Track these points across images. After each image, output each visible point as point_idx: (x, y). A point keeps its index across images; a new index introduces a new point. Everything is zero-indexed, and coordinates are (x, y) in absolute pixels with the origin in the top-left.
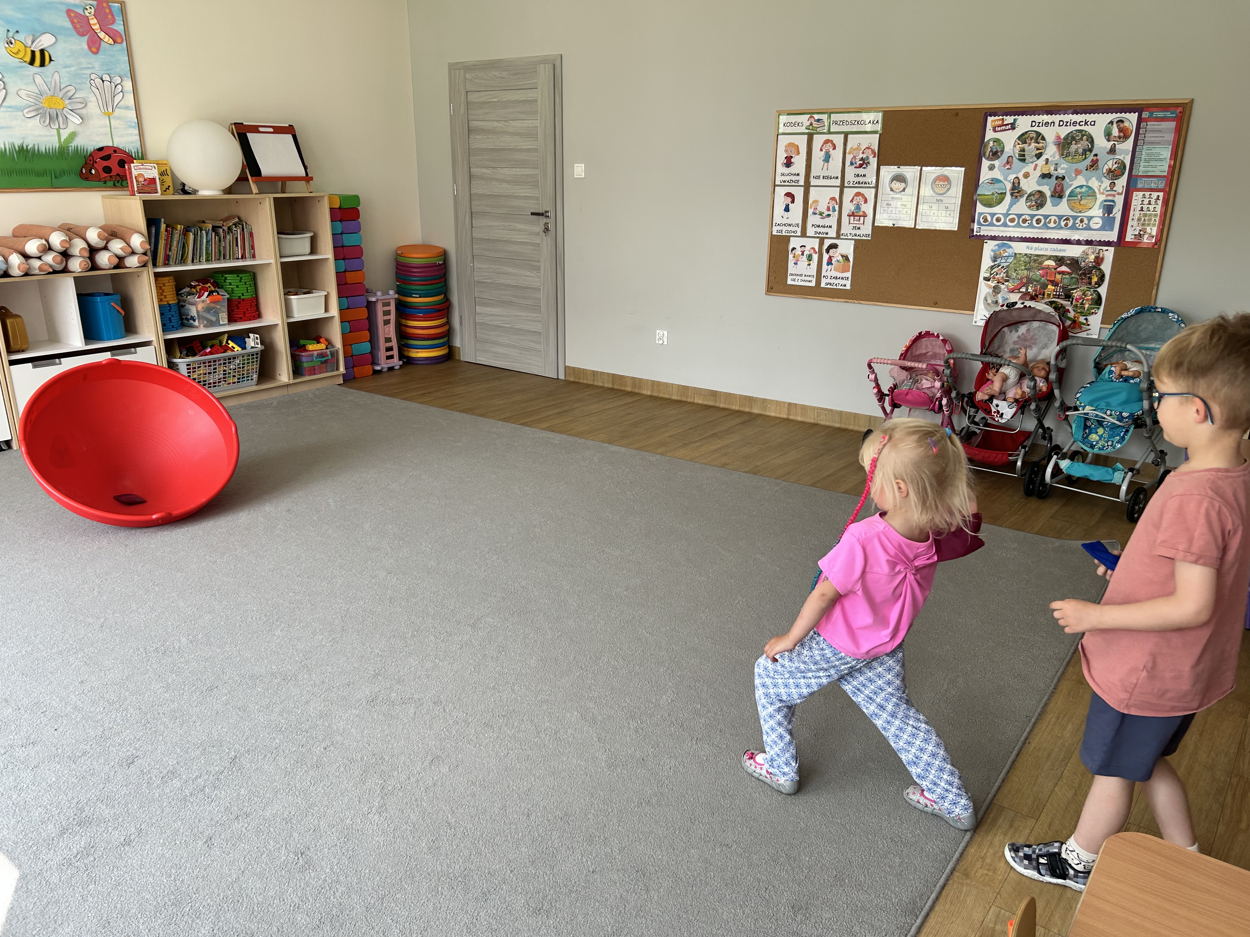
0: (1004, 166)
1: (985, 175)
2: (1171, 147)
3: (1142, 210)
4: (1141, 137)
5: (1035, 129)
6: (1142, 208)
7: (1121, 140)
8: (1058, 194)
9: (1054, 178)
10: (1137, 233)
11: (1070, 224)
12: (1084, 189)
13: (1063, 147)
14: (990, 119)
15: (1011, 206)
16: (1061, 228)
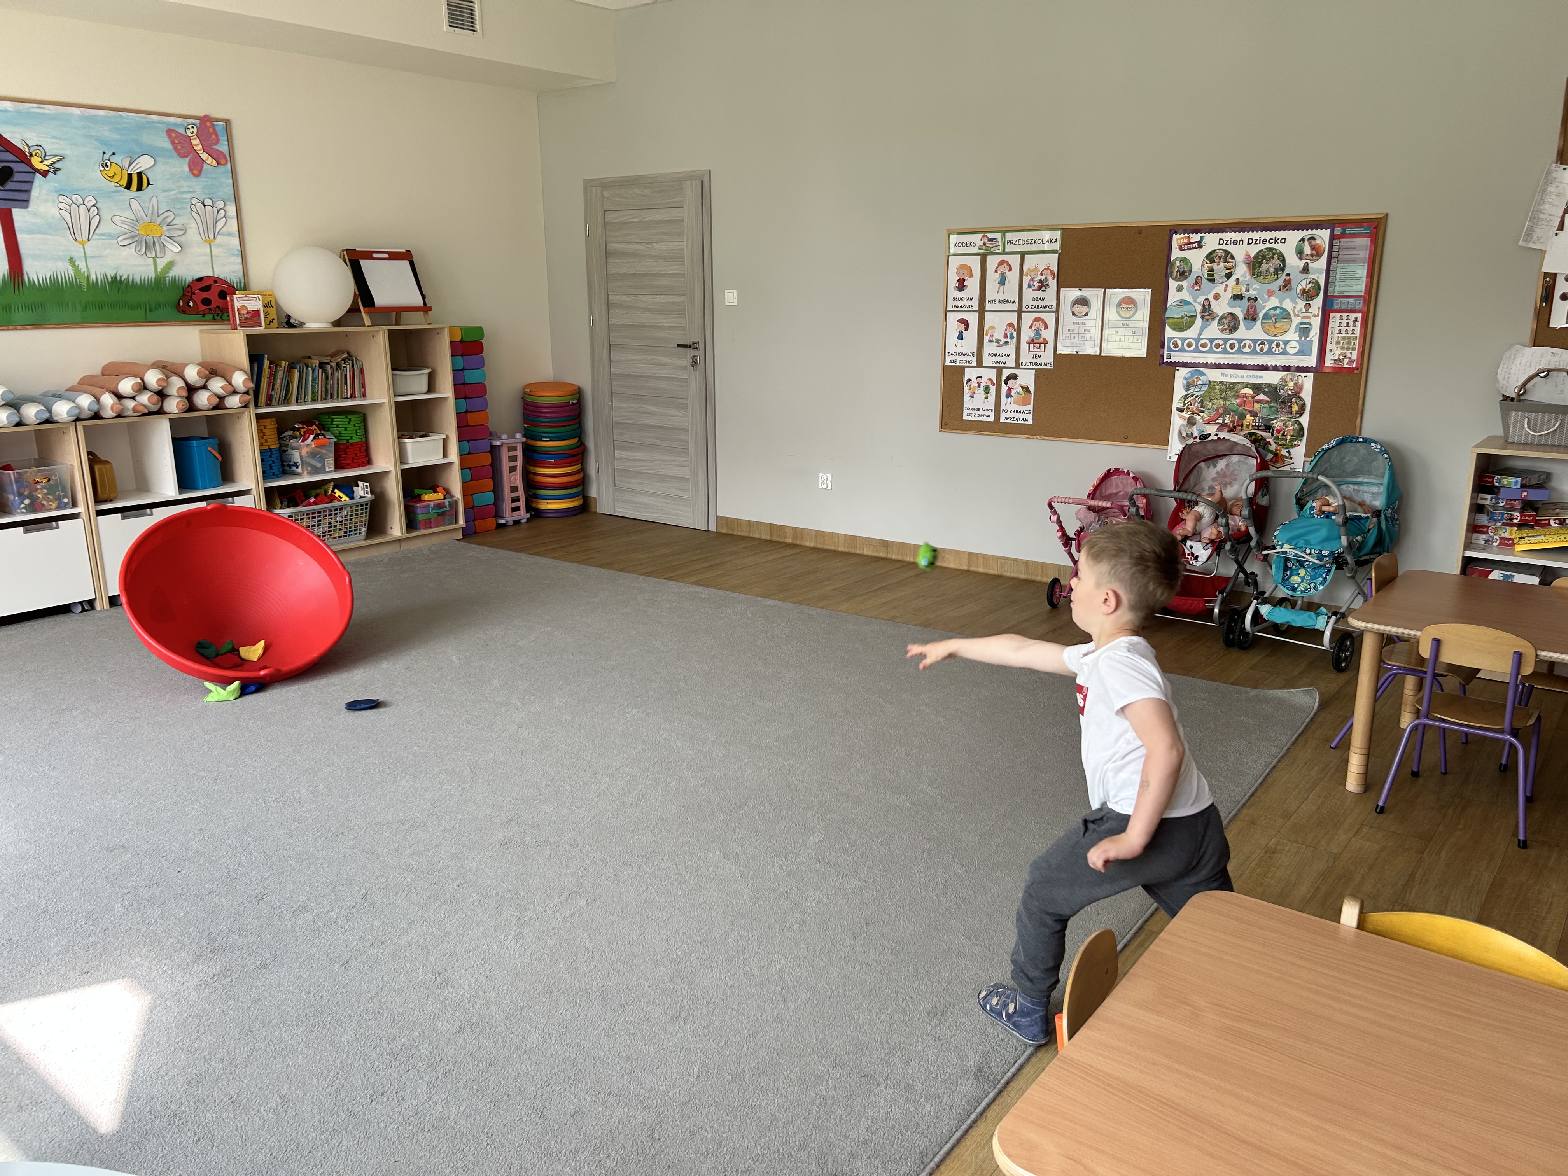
0: (1193, 287)
1: (1173, 297)
2: (1366, 265)
3: (1340, 333)
4: (1334, 255)
5: (1224, 247)
6: (1340, 330)
7: (1314, 258)
8: (1251, 317)
9: (1246, 300)
10: (1336, 357)
11: (1266, 348)
12: (1278, 311)
13: (1254, 266)
14: (1175, 237)
15: (1202, 330)
16: (1257, 353)
